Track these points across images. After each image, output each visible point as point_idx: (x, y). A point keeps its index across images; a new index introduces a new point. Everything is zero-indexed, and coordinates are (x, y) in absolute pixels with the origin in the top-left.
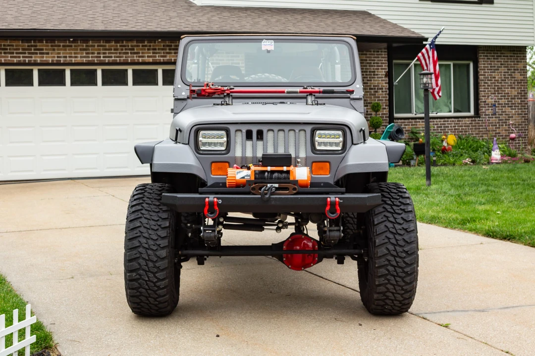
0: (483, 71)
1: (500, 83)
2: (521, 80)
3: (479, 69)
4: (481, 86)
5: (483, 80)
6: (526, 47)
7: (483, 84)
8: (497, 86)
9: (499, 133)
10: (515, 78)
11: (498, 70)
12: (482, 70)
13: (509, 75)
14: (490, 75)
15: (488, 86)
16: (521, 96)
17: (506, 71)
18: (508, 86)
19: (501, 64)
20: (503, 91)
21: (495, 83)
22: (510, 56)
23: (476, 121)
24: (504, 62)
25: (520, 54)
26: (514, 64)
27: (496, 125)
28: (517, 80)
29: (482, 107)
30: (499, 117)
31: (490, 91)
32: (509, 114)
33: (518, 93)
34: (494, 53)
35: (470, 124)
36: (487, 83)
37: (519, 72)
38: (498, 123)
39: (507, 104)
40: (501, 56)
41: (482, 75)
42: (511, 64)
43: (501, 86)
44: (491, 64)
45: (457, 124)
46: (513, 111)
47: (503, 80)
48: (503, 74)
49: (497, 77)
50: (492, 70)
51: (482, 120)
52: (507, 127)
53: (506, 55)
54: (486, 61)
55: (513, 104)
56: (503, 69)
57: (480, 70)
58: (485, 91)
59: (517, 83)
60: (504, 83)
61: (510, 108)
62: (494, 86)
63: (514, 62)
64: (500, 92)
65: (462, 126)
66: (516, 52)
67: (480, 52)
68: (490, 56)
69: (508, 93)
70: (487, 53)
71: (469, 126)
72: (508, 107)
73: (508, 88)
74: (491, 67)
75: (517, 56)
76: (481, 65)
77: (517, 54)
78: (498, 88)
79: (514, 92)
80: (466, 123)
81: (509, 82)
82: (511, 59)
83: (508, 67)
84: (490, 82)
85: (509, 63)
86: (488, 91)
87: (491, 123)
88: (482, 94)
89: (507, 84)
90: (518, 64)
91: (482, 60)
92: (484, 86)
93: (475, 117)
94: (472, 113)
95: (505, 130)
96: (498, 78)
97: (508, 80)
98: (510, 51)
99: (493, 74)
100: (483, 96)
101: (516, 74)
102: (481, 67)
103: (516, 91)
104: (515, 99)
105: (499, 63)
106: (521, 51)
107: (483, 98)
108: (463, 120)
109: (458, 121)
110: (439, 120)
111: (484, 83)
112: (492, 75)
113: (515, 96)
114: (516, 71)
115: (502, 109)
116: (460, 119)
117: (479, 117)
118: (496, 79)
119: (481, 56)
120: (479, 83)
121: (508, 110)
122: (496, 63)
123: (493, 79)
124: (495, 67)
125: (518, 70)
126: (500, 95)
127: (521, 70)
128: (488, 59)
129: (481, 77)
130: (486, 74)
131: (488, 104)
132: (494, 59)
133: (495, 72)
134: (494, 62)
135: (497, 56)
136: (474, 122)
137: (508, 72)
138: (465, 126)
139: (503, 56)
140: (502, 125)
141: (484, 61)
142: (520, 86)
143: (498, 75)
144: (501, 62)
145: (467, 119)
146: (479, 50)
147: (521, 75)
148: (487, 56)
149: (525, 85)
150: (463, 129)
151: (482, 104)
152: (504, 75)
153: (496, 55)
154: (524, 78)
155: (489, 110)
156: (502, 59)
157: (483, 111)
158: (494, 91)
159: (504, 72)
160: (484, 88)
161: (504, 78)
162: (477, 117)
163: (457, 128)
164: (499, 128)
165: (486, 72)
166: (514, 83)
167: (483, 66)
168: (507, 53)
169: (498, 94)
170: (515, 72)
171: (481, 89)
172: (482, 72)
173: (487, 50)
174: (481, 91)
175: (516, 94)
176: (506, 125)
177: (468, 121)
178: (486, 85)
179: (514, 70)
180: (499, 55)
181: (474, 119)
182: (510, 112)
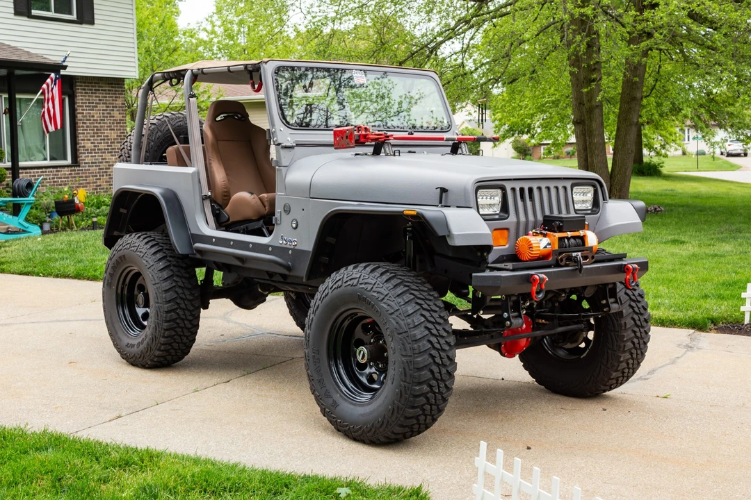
0: (81, 108)
1: (100, 123)
2: (120, 120)
3: (76, 106)
4: (79, 127)
5: (81, 120)
6: (124, 79)
7: (81, 125)
8: (96, 127)
9: (100, 185)
10: (114, 117)
11: (97, 107)
12: (80, 106)
13: (108, 113)
14: (89, 113)
15: (87, 127)
16: (121, 139)
17: (105, 108)
18: (107, 127)
19: (100, 100)
20: (102, 133)
21: (93, 123)
22: (109, 90)
23: (75, 170)
24: (102, 97)
25: (118, 88)
26: (113, 100)
27: (97, 176)
28: (116, 120)
29: (81, 153)
30: (100, 166)
31: (89, 133)
32: (109, 162)
33: (117, 136)
34: (92, 86)
35: (70, 174)
36: (85, 123)
37: (118, 110)
38: (99, 173)
39: (107, 149)
40: (99, 90)
41: (80, 113)
42: (109, 100)
43: (101, 126)
44: (89, 100)
45: (56, 175)
46: (114, 157)
47: (101, 120)
48: (101, 112)
49: (95, 115)
50: (90, 106)
51: (82, 170)
52: (108, 177)
53: (104, 89)
54: (84, 96)
55: (113, 149)
56: (101, 107)
57: (78, 106)
58: (84, 133)
59: (117, 123)
60: (104, 123)
61: (110, 154)
62: (94, 127)
63: (112, 97)
64: (100, 134)
65: (61, 178)
66: (114, 85)
67: (77, 84)
68: (88, 90)
69: (108, 136)
70: (85, 86)
71: (68, 178)
72: (108, 152)
73: (107, 130)
74: (89, 103)
75: (116, 91)
76: (79, 100)
77: (115, 87)
78: (97, 130)
79: (113, 135)
80: (65, 174)
81: (108, 122)
82: (109, 94)
83: (106, 103)
84: (88, 122)
85: (107, 99)
86: (87, 133)
87: (91, 173)
88: (81, 137)
89: (106, 125)
90: (116, 100)
91: (80, 94)
92: (83, 127)
93: (74, 166)
94: (69, 161)
95: (106, 182)
96: (97, 117)
97: (108, 120)
98: (109, 84)
99: (92, 112)
100: (82, 140)
101: (115, 112)
102: (79, 103)
103: (115, 133)
104: (114, 143)
105: (98, 99)
106: (119, 84)
107: (82, 142)
108: (62, 169)
109: (56, 171)
110: (36, 170)
111: (83, 123)
112: (90, 113)
113: (114, 139)
114: (115, 109)
115: (102, 156)
116: (59, 169)
117: (79, 166)
118: (95, 118)
119: (78, 89)
120: (77, 123)
121: (108, 156)
122: (94, 99)
123: (92, 119)
124: (93, 103)
125: (116, 107)
126: (99, 138)
127: (119, 107)
128: (85, 93)
129: (79, 116)
130: (85, 112)
131: (88, 150)
132: (92, 93)
133: (93, 110)
134: (92, 97)
135: (95, 90)
136: (73, 173)
137: (106, 110)
138: (64, 178)
139: (102, 90)
140: (103, 176)
141: (81, 96)
142: (119, 128)
143: (97, 113)
144: (99, 97)
145: (66, 169)
146: (76, 82)
147: (119, 114)
148: (84, 89)
149: (124, 126)
150: (62, 181)
151: (81, 150)
152: (103, 113)
153: (94, 88)
154: (123, 117)
155: (88, 156)
156: (100, 93)
157: (83, 158)
158: (94, 133)
159: (103, 110)
160: (83, 130)
161: (103, 117)
162: (77, 166)
163: (55, 180)
164: (100, 179)
165: (84, 110)
166: (113, 123)
167: (80, 101)
168: (105, 87)
169: (97, 136)
170: (113, 110)
171: (80, 130)
172: (80, 110)
173: (85, 83)
174: (80, 133)
175: (116, 137)
176: (107, 175)
177: (66, 171)
178: (85, 125)
179: (113, 107)
180: (97, 88)
181: (73, 168)
182: (111, 159)
